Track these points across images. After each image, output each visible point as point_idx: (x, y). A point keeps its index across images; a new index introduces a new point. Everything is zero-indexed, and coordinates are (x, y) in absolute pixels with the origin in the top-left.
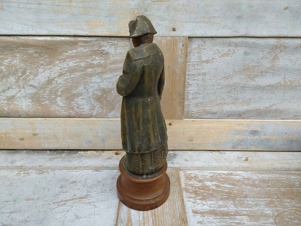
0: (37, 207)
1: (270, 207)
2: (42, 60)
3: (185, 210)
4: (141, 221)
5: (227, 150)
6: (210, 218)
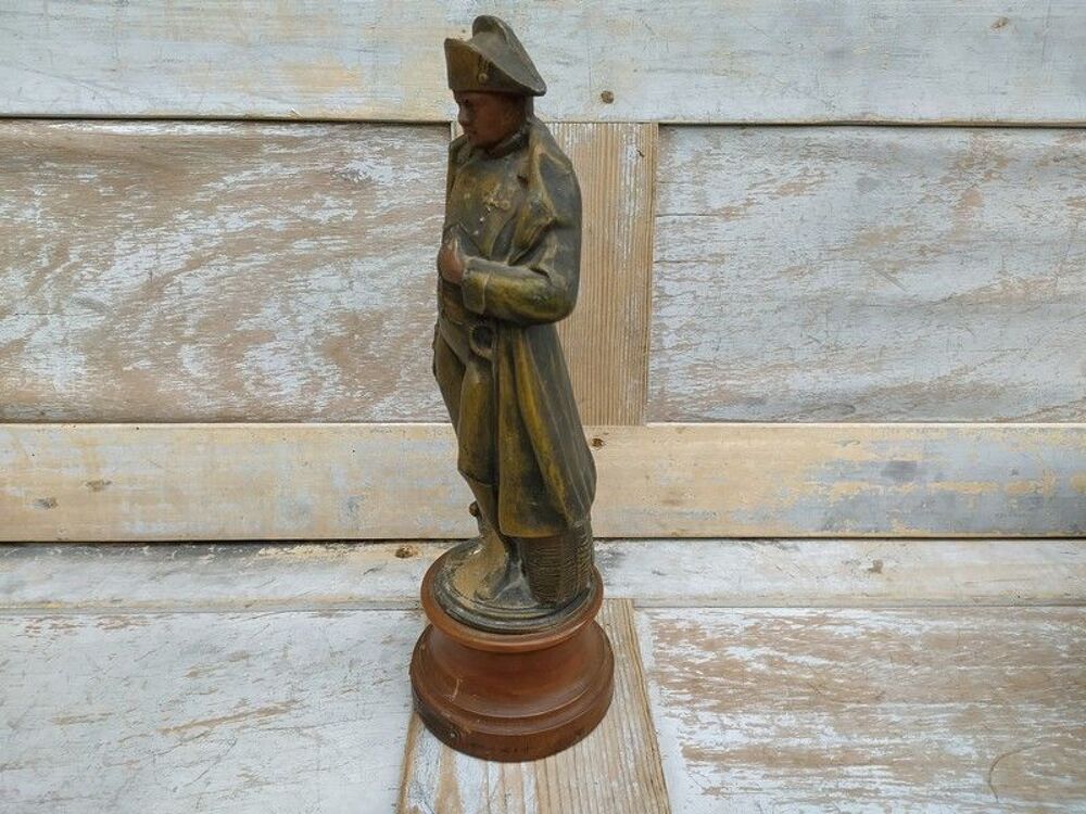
0: (98, 747)
1: (967, 732)
2: (128, 209)
3: (655, 747)
4: (492, 784)
5: (805, 535)
6: (748, 773)
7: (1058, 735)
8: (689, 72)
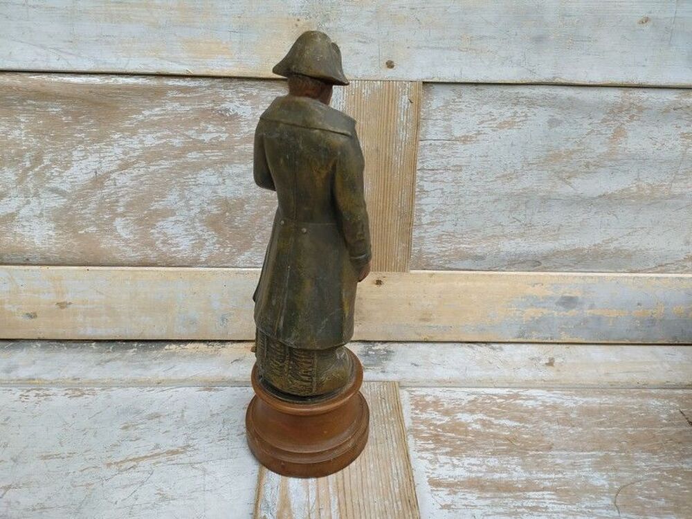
0: (68, 474)
1: (602, 470)
2: (81, 131)
3: (412, 479)
4: (311, 504)
5: (507, 341)
6: (468, 496)
7: (659, 473)
8: (444, 49)
